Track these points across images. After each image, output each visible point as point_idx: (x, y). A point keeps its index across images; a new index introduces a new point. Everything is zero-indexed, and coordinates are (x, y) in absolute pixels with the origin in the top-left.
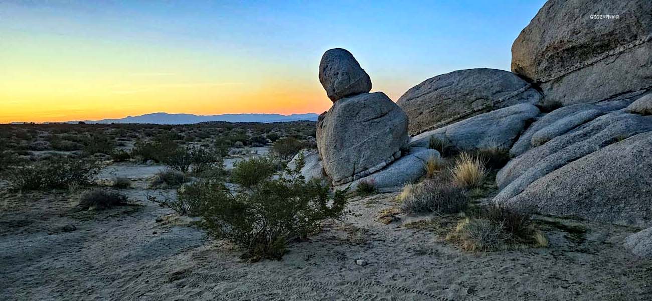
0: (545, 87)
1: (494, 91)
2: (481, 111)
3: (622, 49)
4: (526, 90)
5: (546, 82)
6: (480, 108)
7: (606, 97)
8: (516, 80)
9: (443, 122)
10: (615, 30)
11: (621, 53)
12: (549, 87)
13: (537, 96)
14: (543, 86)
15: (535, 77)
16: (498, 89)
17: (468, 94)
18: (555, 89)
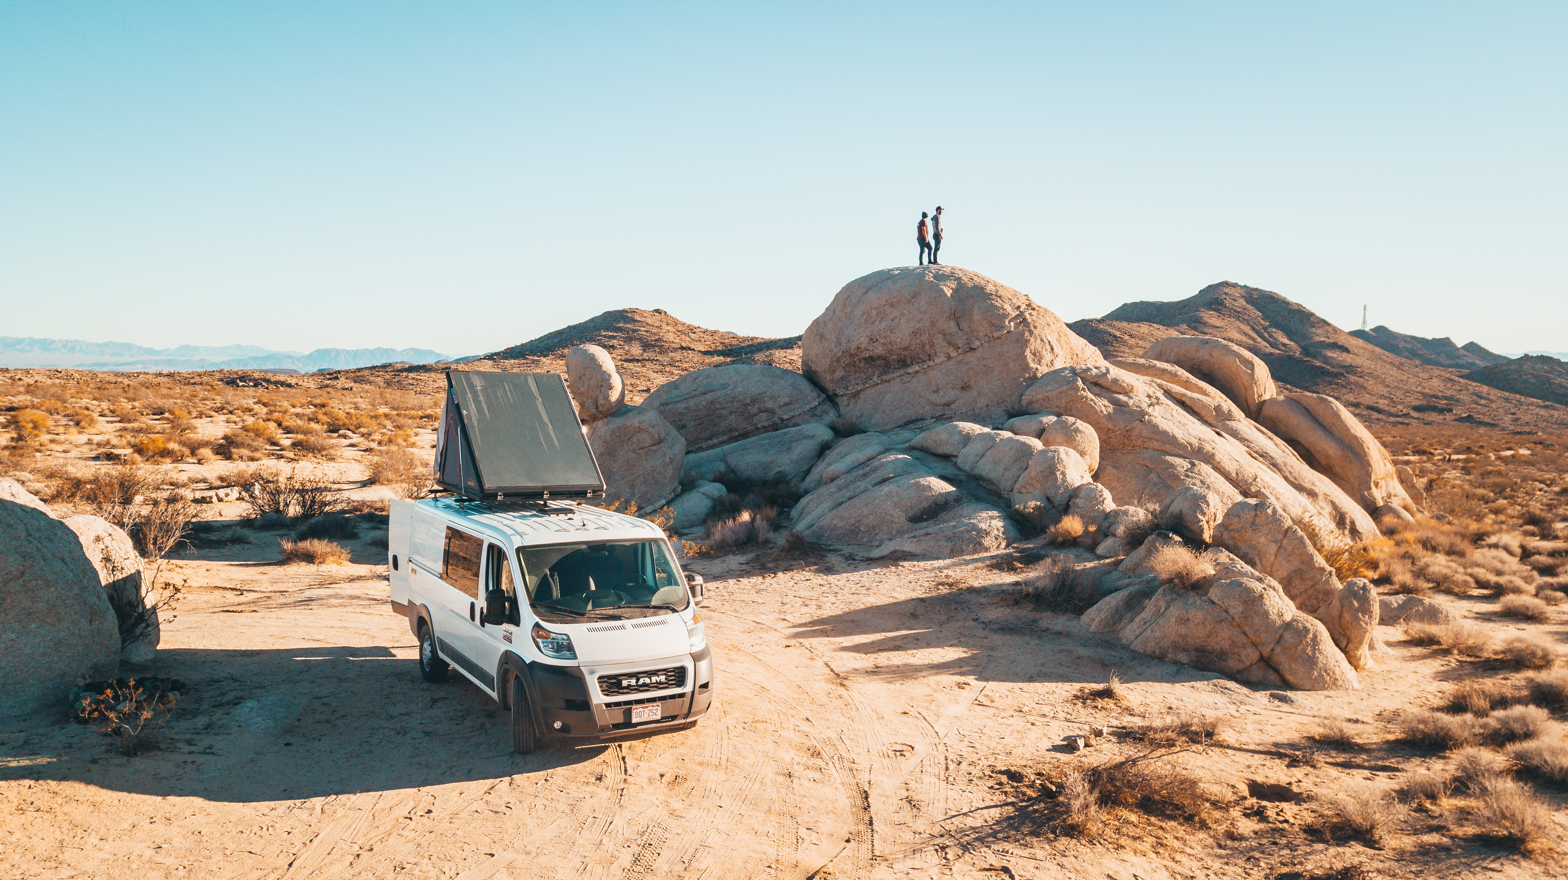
0: (842, 402)
1: (782, 404)
2: (766, 429)
3: (917, 368)
4: (819, 404)
5: (842, 396)
6: (766, 424)
7: (899, 423)
8: (806, 386)
9: (715, 441)
10: (910, 345)
11: (917, 372)
12: (845, 403)
13: (831, 416)
14: (838, 400)
15: (830, 387)
16: (786, 400)
17: (749, 405)
18: (851, 406)
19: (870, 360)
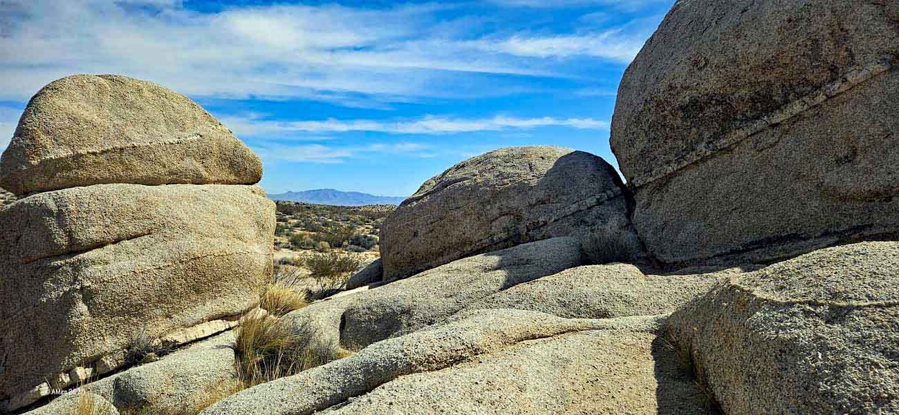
10: (782, 54)
19: (694, 108)
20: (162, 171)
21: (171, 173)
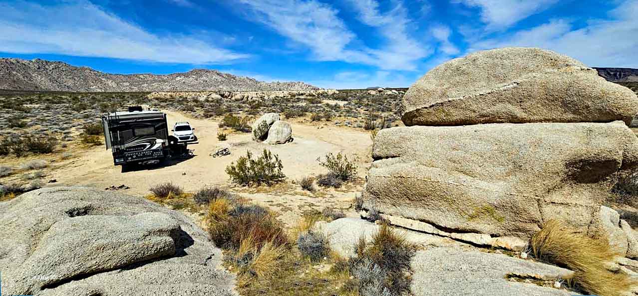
20: (473, 115)
21: (483, 116)
